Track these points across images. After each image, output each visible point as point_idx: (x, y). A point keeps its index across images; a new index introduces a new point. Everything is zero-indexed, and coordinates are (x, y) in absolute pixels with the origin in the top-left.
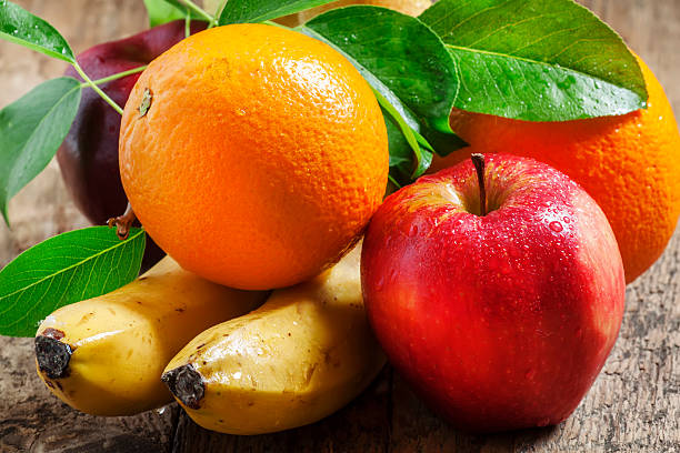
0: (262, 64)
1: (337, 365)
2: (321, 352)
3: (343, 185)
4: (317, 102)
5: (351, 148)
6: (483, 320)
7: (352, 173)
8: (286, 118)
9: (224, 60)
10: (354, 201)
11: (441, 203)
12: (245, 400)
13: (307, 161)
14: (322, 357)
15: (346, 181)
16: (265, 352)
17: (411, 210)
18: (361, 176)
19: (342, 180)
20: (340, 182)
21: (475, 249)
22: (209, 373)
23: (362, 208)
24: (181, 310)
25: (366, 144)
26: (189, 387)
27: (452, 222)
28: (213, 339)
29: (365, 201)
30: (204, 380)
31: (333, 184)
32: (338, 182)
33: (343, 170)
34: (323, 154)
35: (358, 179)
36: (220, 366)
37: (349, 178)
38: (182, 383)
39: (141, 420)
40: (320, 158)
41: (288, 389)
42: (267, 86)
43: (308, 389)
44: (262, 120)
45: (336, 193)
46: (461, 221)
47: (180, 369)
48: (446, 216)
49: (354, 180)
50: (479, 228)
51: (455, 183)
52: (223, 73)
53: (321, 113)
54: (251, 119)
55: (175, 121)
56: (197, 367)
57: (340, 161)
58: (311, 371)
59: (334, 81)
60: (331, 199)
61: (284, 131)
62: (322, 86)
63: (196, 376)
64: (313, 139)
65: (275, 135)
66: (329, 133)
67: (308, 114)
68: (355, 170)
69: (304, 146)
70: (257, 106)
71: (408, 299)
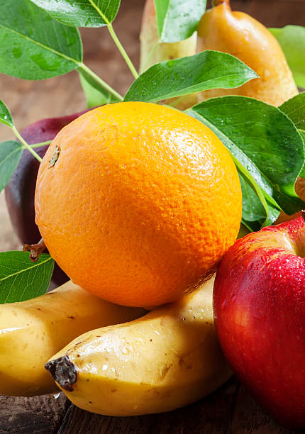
0: (143, 131)
1: (189, 367)
2: (176, 356)
3: (199, 228)
4: (183, 162)
5: (208, 200)
6: (298, 338)
7: (207, 219)
8: (158, 173)
9: (115, 126)
10: (208, 241)
11: (274, 246)
12: (110, 387)
13: (171, 207)
14: (177, 360)
15: (202, 225)
16: (129, 351)
17: (251, 250)
18: (215, 222)
19: (199, 223)
20: (197, 225)
21: (296, 282)
22: (81, 363)
23: (215, 247)
24: (72, 317)
25: (220, 198)
26: (66, 373)
27: (282, 262)
28: (88, 339)
29: (218, 242)
30: (77, 369)
31: (192, 226)
32: (195, 225)
33: (200, 217)
34: (184, 203)
35: (212, 224)
36: (91, 359)
37: (205, 222)
38: (60, 370)
39: (42, 403)
40: (182, 206)
41: (145, 382)
42: (145, 148)
43: (162, 383)
44: (138, 173)
45: (194, 233)
46: (288, 261)
47: (60, 359)
48: (276, 256)
49: (208, 224)
50: (300, 267)
51: (291, 232)
52: (113, 136)
53: (186, 171)
54: (130, 172)
55: (73, 172)
56: (72, 359)
57: (198, 209)
58: (166, 370)
59: (199, 148)
60: (189, 238)
61: (155, 183)
62: (189, 150)
63: (71, 365)
64: (178, 191)
65: (148, 186)
66: (190, 187)
67: (175, 172)
68: (209, 216)
69: (170, 196)
70: (136, 163)
71: (242, 318)
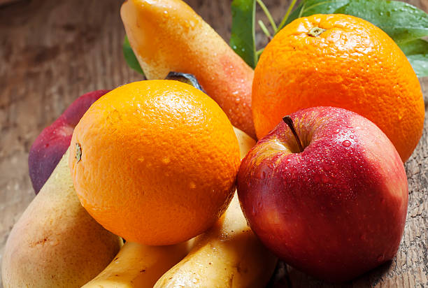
0: (139, 105)
1: (246, 271)
2: (233, 267)
3: (211, 161)
4: (178, 117)
5: (209, 137)
6: (322, 215)
7: (214, 152)
8: (163, 133)
9: (116, 110)
10: (222, 169)
11: (273, 153)
13: (182, 154)
14: (236, 270)
15: (212, 158)
16: (198, 280)
17: (258, 164)
18: (221, 152)
19: (209, 159)
20: (209, 160)
21: (303, 174)
23: (228, 171)
24: (144, 271)
25: (217, 132)
27: (285, 163)
28: (164, 283)
29: (229, 166)
31: (205, 162)
32: (207, 161)
33: (208, 152)
34: (192, 147)
35: (219, 154)
37: (213, 156)
40: (191, 150)
42: (145, 117)
44: (149, 139)
45: (208, 167)
46: (289, 160)
48: (279, 160)
49: (217, 156)
50: (301, 161)
51: (280, 137)
52: (117, 119)
53: (184, 122)
54: (142, 140)
55: (98, 158)
57: (204, 148)
58: (231, 280)
59: (186, 101)
60: (206, 172)
61: (164, 141)
62: (179, 106)
64: (184, 140)
65: (160, 145)
66: (192, 133)
67: (175, 126)
68: (214, 150)
69: (180, 146)
70: (143, 131)
71: (273, 218)
